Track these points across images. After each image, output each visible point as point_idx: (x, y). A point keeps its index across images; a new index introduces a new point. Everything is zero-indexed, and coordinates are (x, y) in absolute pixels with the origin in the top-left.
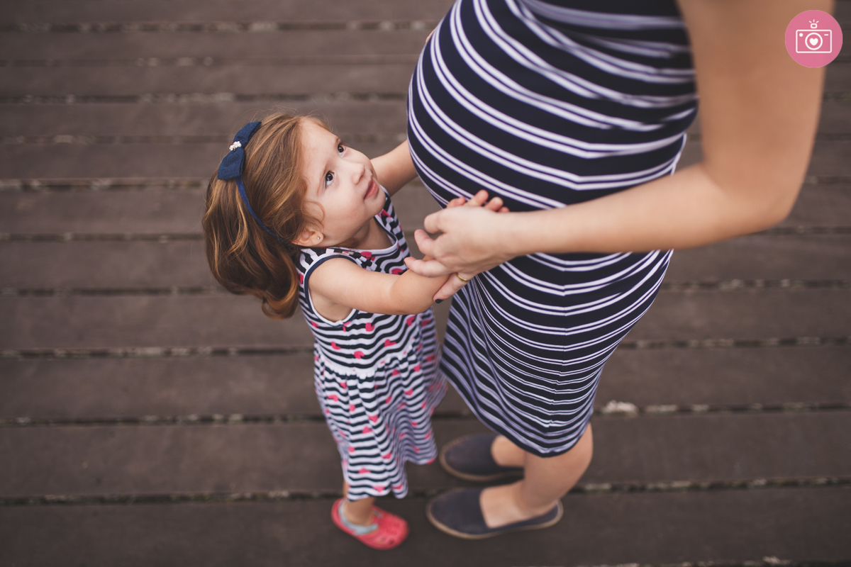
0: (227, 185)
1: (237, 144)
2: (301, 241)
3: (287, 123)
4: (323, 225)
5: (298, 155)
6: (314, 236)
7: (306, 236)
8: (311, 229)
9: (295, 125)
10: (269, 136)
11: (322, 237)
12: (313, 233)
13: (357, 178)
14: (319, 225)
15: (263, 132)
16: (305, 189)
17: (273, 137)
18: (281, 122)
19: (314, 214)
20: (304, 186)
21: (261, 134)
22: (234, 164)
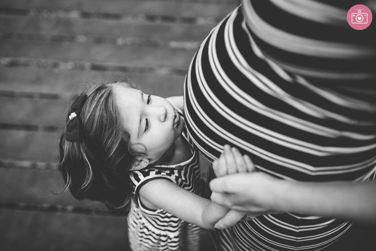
0: (73, 144)
1: (73, 115)
2: (134, 168)
3: (104, 93)
4: (147, 155)
5: (117, 114)
6: (142, 162)
7: (137, 163)
8: (139, 159)
9: (110, 94)
10: (94, 106)
11: (148, 161)
12: (141, 161)
13: (162, 118)
14: (144, 155)
15: (89, 103)
16: (129, 137)
17: (97, 107)
18: (100, 93)
19: (140, 151)
20: (127, 135)
21: (88, 105)
22: (75, 131)
